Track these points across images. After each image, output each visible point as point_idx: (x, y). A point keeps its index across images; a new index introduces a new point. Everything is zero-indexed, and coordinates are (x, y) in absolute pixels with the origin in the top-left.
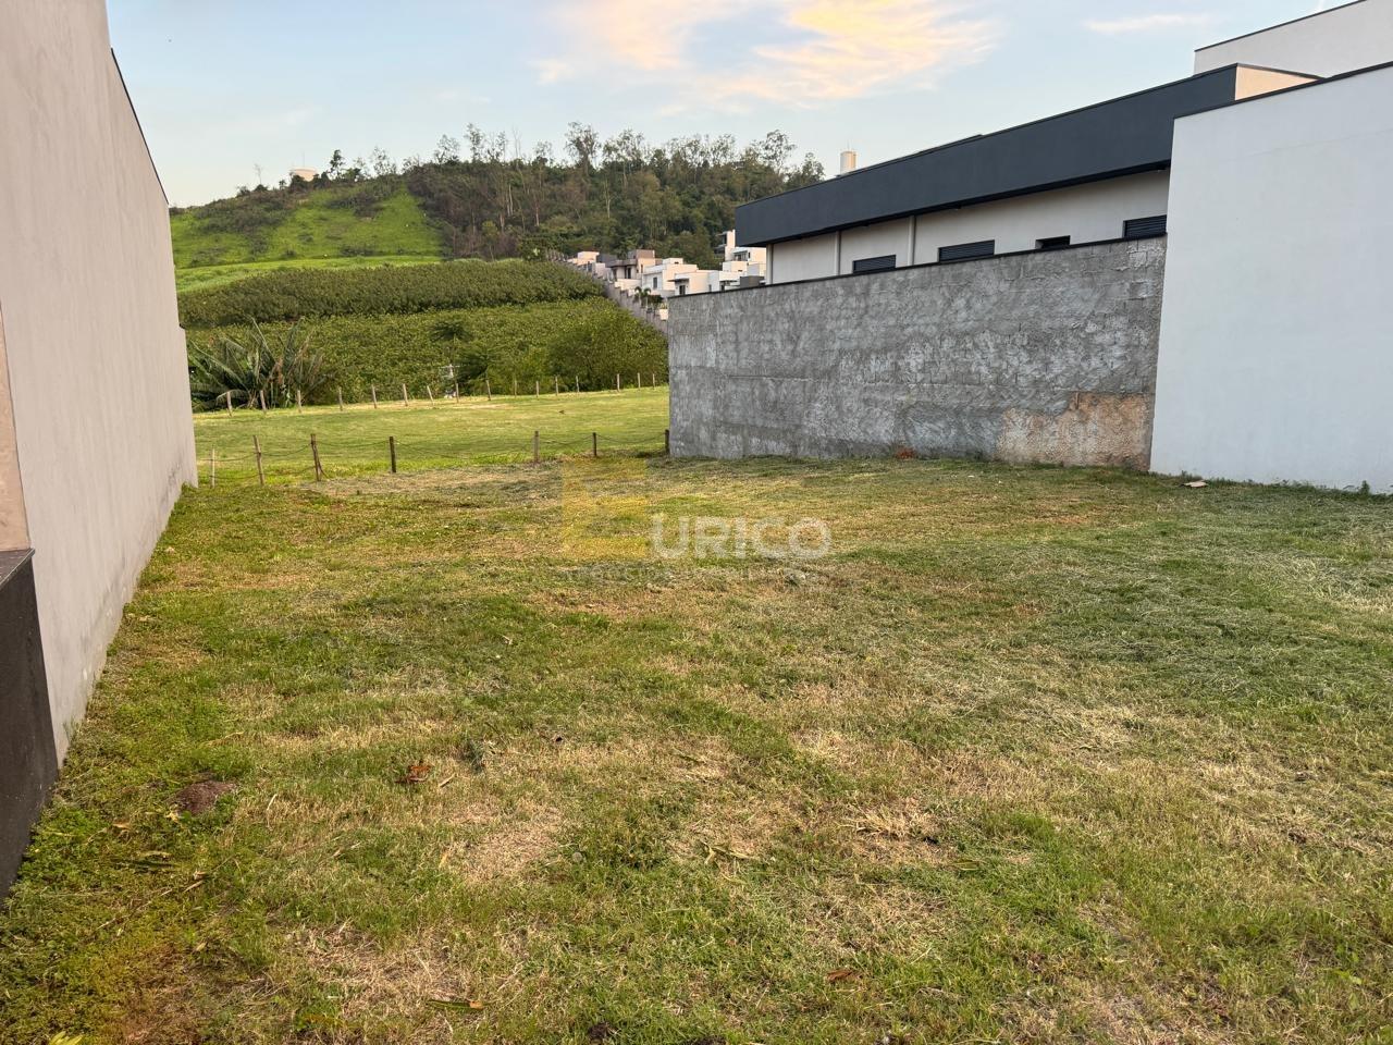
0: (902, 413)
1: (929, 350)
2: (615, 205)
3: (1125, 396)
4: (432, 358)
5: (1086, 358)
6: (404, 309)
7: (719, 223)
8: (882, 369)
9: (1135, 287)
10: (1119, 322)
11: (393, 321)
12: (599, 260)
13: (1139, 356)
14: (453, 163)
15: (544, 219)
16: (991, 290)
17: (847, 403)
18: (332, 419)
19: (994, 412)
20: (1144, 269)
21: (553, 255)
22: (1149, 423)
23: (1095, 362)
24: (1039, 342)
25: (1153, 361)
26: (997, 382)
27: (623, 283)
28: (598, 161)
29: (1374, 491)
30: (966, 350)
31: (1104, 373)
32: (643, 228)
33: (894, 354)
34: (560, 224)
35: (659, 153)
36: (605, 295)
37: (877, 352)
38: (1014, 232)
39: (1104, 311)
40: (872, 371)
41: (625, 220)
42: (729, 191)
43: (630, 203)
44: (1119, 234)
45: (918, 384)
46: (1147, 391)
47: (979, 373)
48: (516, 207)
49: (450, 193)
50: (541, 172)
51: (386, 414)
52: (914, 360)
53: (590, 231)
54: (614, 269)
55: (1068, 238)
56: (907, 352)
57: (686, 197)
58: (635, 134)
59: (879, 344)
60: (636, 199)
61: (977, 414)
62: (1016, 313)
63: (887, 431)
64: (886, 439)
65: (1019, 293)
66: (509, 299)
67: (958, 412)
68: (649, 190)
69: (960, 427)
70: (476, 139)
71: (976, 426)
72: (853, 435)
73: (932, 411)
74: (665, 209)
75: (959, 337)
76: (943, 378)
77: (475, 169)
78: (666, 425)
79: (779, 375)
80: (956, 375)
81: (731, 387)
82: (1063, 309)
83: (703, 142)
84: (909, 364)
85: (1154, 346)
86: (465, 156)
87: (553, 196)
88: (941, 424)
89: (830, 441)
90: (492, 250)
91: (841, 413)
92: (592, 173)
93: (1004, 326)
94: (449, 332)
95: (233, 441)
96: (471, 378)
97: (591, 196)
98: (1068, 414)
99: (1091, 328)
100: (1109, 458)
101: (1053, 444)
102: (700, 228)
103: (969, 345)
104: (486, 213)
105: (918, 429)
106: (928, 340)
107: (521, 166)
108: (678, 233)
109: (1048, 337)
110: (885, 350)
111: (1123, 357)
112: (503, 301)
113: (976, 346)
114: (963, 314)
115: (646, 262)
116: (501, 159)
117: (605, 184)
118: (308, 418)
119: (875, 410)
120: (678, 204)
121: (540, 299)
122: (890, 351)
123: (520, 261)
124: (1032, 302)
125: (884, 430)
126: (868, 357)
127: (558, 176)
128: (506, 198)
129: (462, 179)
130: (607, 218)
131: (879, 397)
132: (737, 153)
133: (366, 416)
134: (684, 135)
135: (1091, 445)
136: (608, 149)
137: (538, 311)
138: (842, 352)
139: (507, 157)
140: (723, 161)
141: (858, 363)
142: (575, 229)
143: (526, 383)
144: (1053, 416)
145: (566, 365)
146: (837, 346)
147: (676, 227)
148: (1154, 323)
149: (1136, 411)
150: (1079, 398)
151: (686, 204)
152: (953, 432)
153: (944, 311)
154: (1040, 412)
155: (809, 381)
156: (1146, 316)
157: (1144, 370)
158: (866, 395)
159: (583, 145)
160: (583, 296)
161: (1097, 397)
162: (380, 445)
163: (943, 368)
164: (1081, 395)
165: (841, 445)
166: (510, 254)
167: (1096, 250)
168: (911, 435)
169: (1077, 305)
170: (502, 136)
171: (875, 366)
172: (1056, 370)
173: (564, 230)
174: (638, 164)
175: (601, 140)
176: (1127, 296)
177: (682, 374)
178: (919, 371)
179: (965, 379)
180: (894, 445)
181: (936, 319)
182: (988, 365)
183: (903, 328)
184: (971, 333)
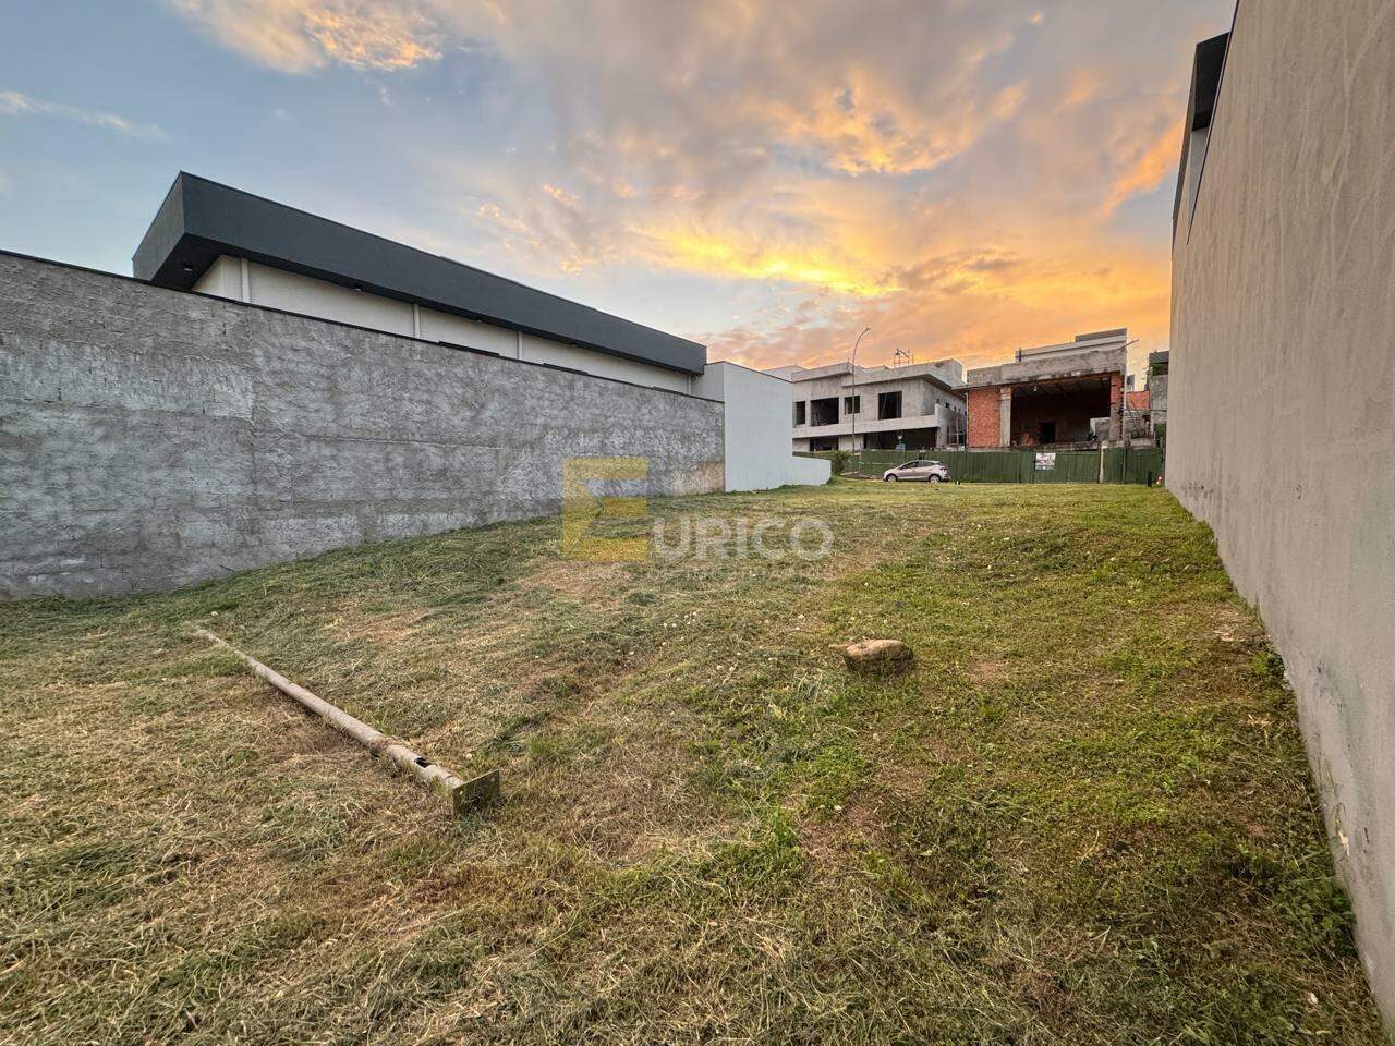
1: (628, 435)
3: (716, 464)
5: (704, 448)
10: (713, 434)
13: (719, 449)
16: (661, 407)
17: (555, 470)
19: (667, 472)
22: (723, 474)
23: (706, 450)
24: (685, 439)
25: (724, 451)
26: (668, 457)
31: (709, 455)
33: (601, 435)
37: (584, 431)
39: (708, 429)
46: (723, 461)
47: (658, 452)
52: (617, 441)
56: (611, 434)
59: (586, 426)
61: (658, 473)
62: (674, 422)
65: (676, 412)
69: (650, 481)
71: (659, 480)
75: (646, 430)
76: (637, 453)
80: (645, 452)
82: (694, 424)
85: (723, 444)
93: (670, 428)
98: (697, 472)
99: (704, 435)
100: (712, 489)
101: (694, 485)
106: (626, 429)
109: (689, 437)
110: (594, 431)
111: (715, 449)
113: (656, 436)
114: (648, 417)
122: (597, 432)
124: (681, 419)
126: (576, 435)
135: (707, 485)
138: (546, 428)
144: (693, 473)
146: (540, 421)
148: (723, 435)
149: (719, 468)
150: (703, 465)
153: (636, 413)
154: (688, 471)
155: (505, 450)
156: (720, 433)
157: (721, 453)
161: (707, 464)
163: (638, 447)
164: (702, 463)
165: (552, 504)
167: (704, 401)
171: (582, 441)
172: (693, 453)
176: (715, 425)
181: (630, 416)
183: (606, 418)
184: (653, 429)
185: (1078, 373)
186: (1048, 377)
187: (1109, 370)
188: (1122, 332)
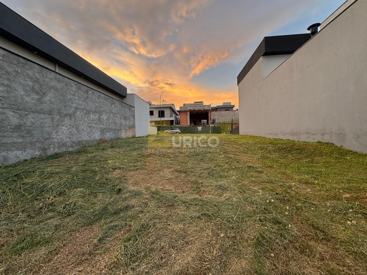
0: (102, 131)
1: (108, 115)
8: (95, 118)
30: (115, 117)
40: (91, 118)
45: (106, 123)
46: (135, 127)
63: (98, 136)
64: (98, 138)
67: (115, 130)
71: (118, 133)
72: (85, 139)
73: (110, 130)
84: (103, 118)
88: (112, 133)
91: (78, 131)
100: (132, 136)
105: (106, 134)
106: (107, 113)
114: (114, 109)
119: (94, 130)
131: (95, 126)
141: (85, 114)
152: (114, 134)
153: (110, 107)
154: (126, 129)
158: (90, 125)
161: (131, 127)
167: (129, 106)
168: (105, 136)
178: (106, 120)
179: (115, 123)
180: (101, 139)
182: (119, 121)
185: (203, 109)
186: (197, 110)
187: (208, 109)
188: (202, 102)
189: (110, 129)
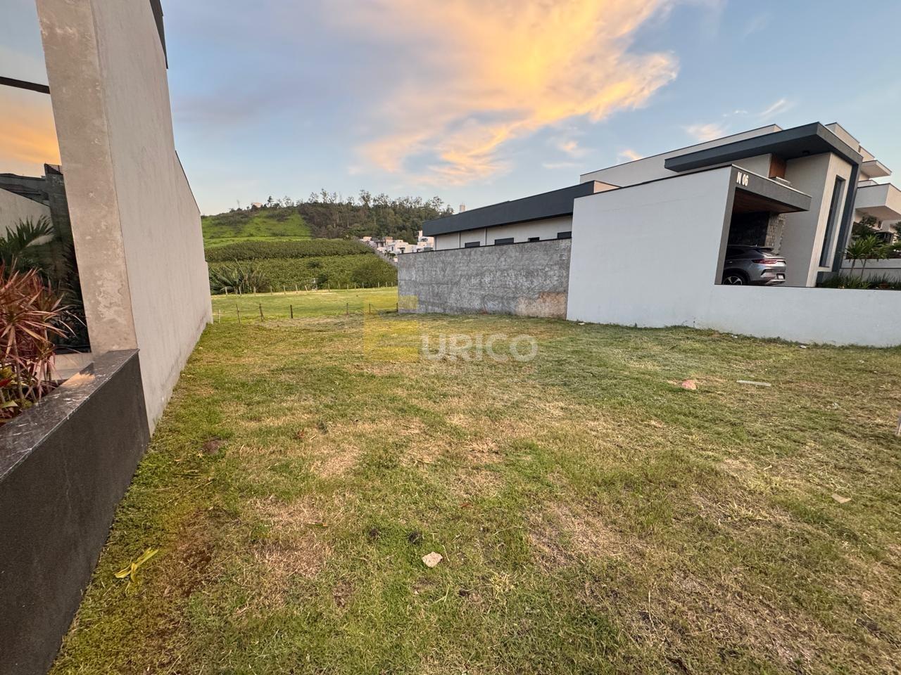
0: (483, 298)
1: (492, 276)
2: (378, 220)
3: (558, 293)
4: (307, 275)
5: (545, 280)
6: (297, 257)
7: (416, 228)
8: (476, 282)
9: (561, 256)
10: (556, 268)
11: (292, 261)
12: (371, 240)
13: (563, 280)
14: (316, 203)
15: (351, 224)
16: (513, 255)
18: (267, 298)
19: (514, 298)
20: (564, 249)
21: (354, 237)
22: (566, 303)
23: (548, 282)
24: (530, 274)
25: (567, 282)
26: (515, 288)
27: (380, 249)
28: (371, 204)
29: (638, 327)
30: (505, 276)
31: (551, 285)
32: (388, 229)
33: (480, 277)
34: (357, 226)
35: (394, 202)
36: (374, 253)
37: (474, 276)
38: (520, 235)
39: (551, 263)
40: (472, 283)
41: (381, 226)
42: (420, 217)
43: (383, 220)
44: (556, 237)
45: (488, 288)
46: (566, 291)
47: (509, 285)
48: (340, 220)
49: (315, 214)
50: (350, 208)
51: (289, 296)
52: (487, 279)
53: (368, 229)
54: (377, 243)
55: (539, 238)
56: (484, 276)
57: (404, 218)
58: (385, 195)
59: (475, 273)
60: (385, 218)
61: (508, 299)
62: (521, 263)
64: (477, 307)
65: (523, 256)
66: (337, 253)
67: (502, 298)
68: (390, 216)
69: (503, 303)
70: (325, 194)
71: (508, 303)
72: (466, 306)
73: (494, 298)
74: (396, 222)
75: (503, 271)
76: (497, 286)
77: (324, 205)
78: (396, 301)
79: (439, 284)
80: (501, 285)
81: (421, 287)
82: (537, 262)
83: (410, 199)
84: (485, 280)
85: (568, 276)
86: (321, 200)
87: (354, 216)
88: (497, 302)
89: (457, 308)
90: (330, 235)
92: (369, 209)
93: (517, 268)
94: (314, 265)
95: (227, 307)
96: (322, 283)
97: (369, 217)
98: (539, 300)
99: (547, 269)
100: (553, 315)
101: (534, 310)
102: (409, 229)
103: (506, 275)
104: (328, 222)
105: (488, 303)
106: (491, 272)
107: (342, 205)
108: (401, 231)
109: (533, 272)
110: (477, 275)
111: (557, 280)
112: (335, 254)
113: (508, 274)
114: (504, 263)
115: (389, 241)
116: (334, 202)
117: (374, 213)
118: (259, 298)
119: (474, 297)
120: (401, 221)
121: (349, 254)
123: (341, 240)
124: (527, 260)
125: (477, 304)
126: (471, 278)
127: (356, 209)
128: (336, 217)
129: (319, 209)
130: (375, 225)
131: (475, 292)
132: (423, 203)
133: (282, 297)
134: (403, 196)
135: (547, 310)
136: (375, 200)
137: (348, 258)
138: (461, 275)
139: (337, 201)
140: (417, 206)
141: (467, 280)
142: (363, 228)
143: (343, 285)
144: (534, 300)
145: (359, 278)
146: (460, 273)
147: (400, 229)
148: (568, 268)
149: (562, 299)
150: (543, 294)
151: (404, 221)
152: (501, 305)
153: (497, 262)
154: (530, 299)
155: (450, 286)
156: (565, 265)
157: (565, 285)
158: (470, 291)
159: (366, 198)
160: (365, 253)
161: (549, 293)
162: (287, 308)
163: (497, 282)
164: (544, 293)
165: (461, 309)
166: (338, 237)
167: (548, 242)
168: (486, 306)
169: (542, 261)
170: (335, 194)
171: (473, 281)
172: (535, 284)
173: (359, 229)
174: (386, 206)
175: (372, 197)
176: (559, 259)
177: (403, 282)
178: (489, 283)
179: (504, 286)
180: (480, 310)
181: (494, 264)
182: (512, 282)
183: (483, 267)
184: (506, 270)
189: (495, 296)
